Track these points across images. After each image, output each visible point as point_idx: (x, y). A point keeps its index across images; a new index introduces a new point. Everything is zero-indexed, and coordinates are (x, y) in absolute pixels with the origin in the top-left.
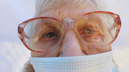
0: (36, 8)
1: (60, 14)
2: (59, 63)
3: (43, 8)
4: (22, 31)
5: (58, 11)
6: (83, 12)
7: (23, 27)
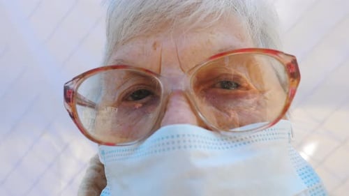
0: (108, 35)
1: (155, 49)
2: (165, 139)
3: (123, 34)
4: (73, 96)
5: (152, 40)
6: (209, 40)
7: (76, 87)
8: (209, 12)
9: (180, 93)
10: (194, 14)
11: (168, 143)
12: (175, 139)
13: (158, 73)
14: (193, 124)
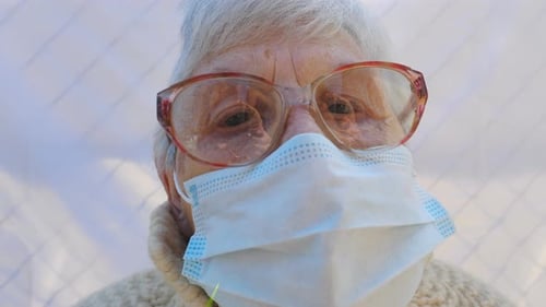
1: (268, 57)
4: (170, 108)
8: (328, 22)
9: (303, 107)
10: (312, 23)
11: (302, 152)
12: (311, 148)
13: (270, 80)
14: (317, 132)
